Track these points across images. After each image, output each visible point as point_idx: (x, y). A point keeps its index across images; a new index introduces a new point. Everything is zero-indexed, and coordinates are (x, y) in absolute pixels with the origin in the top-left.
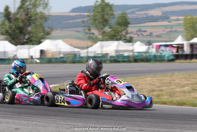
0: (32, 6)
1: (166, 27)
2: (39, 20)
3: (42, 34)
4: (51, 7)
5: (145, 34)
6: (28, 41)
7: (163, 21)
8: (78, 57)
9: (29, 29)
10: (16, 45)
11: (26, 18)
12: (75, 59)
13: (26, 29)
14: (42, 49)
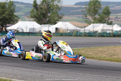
0: (51, 0)
2: (55, 9)
3: (57, 18)
5: (120, 20)
6: (48, 22)
8: (79, 33)
9: (49, 15)
10: (41, 24)
11: (47, 8)
12: (77, 34)
13: (47, 15)
14: (57, 27)
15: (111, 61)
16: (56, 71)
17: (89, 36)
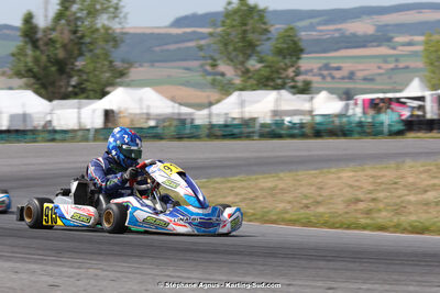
0: (85, 12)
1: (385, 58)
2: (101, 43)
3: (107, 75)
4: (127, 14)
5: (338, 74)
6: (77, 90)
7: (378, 46)
8: (188, 126)
9: (80, 63)
10: (50, 100)
11: (72, 40)
12: (181, 131)
13: (73, 64)
14: (108, 108)
15: (308, 224)
16: (106, 268)
17: (225, 137)
